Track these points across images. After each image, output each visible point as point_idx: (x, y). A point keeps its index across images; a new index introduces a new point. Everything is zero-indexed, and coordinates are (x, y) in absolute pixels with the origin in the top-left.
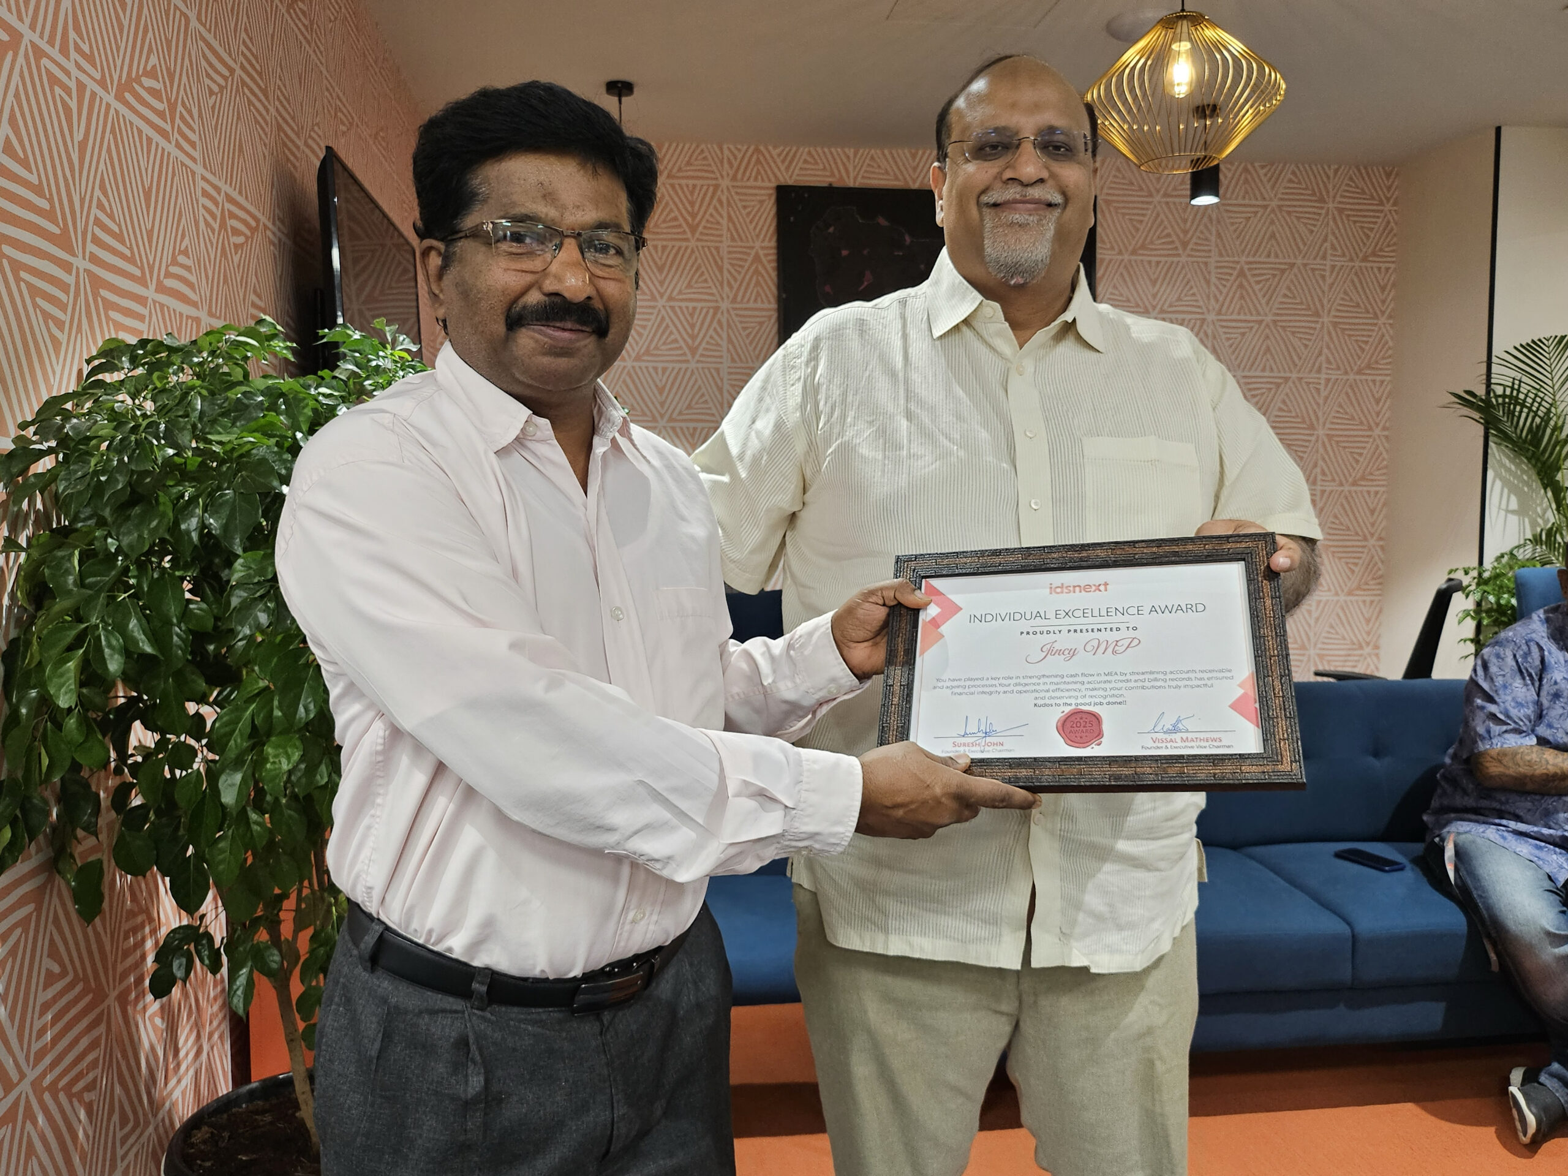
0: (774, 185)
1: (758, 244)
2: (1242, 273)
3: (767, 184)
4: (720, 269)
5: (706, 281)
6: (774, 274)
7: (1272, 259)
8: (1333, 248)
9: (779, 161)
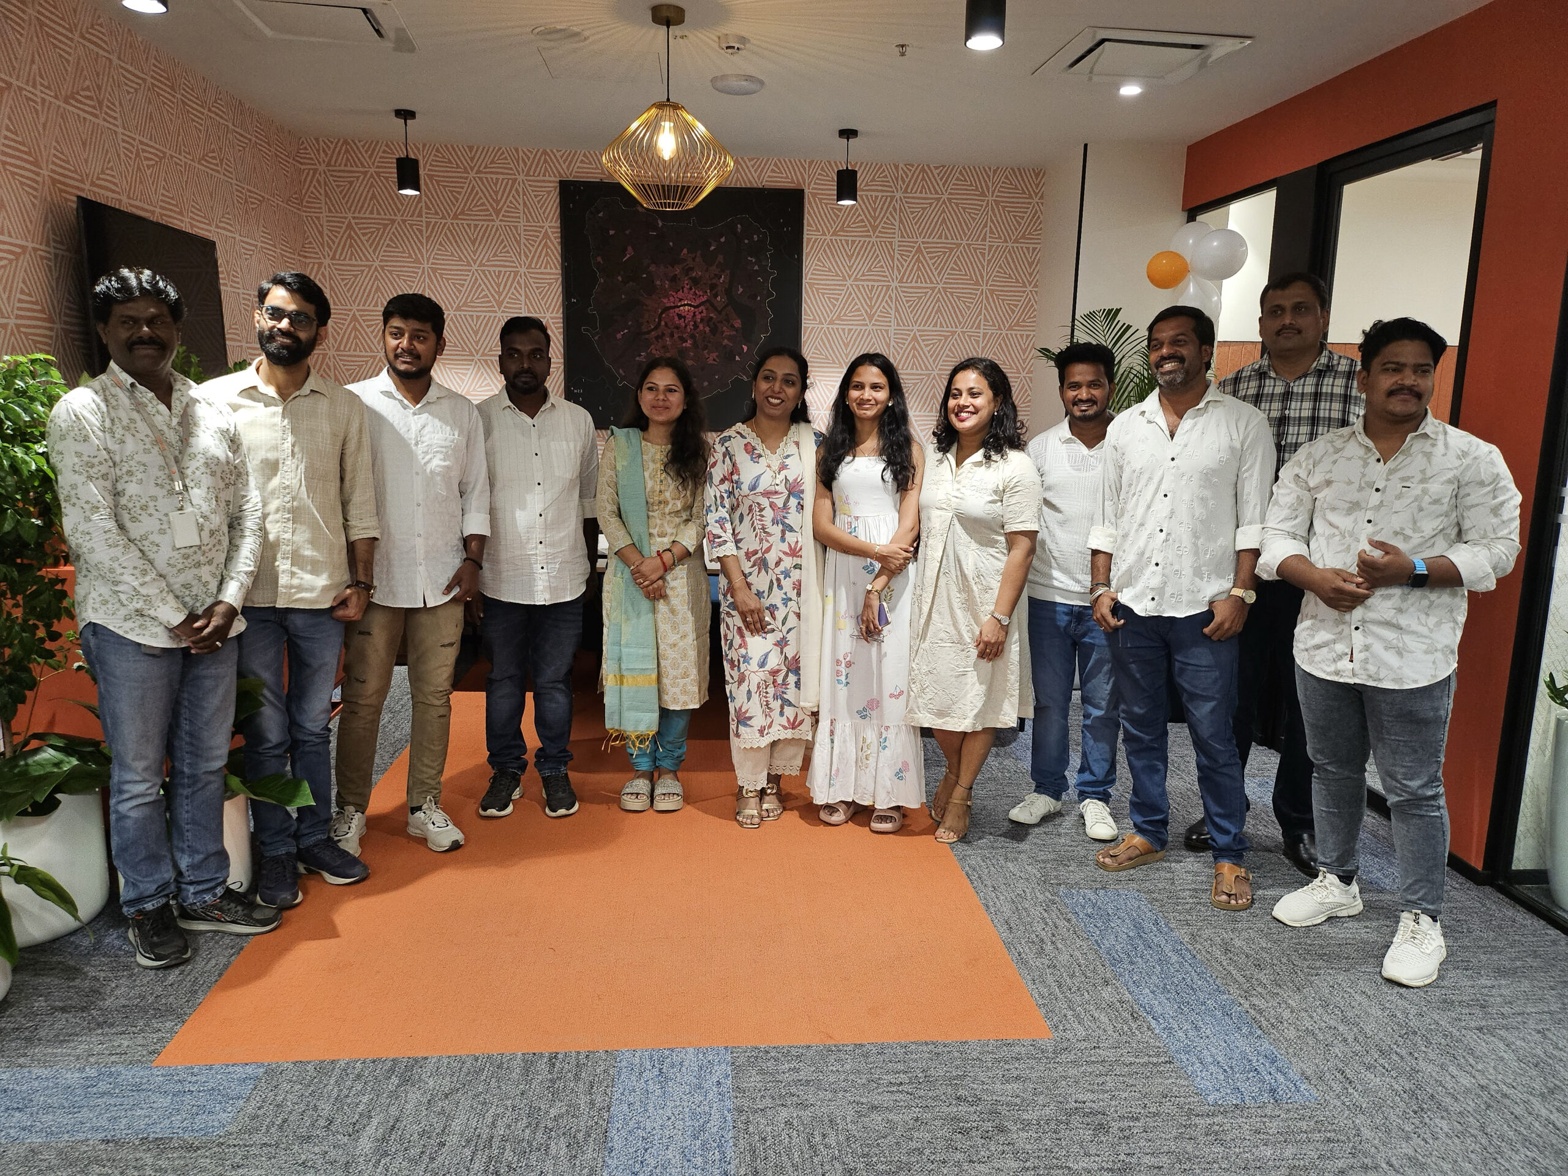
0: (558, 179)
1: (547, 225)
2: (919, 250)
3: (553, 179)
4: (519, 243)
5: (508, 252)
6: (559, 248)
7: (943, 240)
8: (992, 232)
9: (561, 162)
